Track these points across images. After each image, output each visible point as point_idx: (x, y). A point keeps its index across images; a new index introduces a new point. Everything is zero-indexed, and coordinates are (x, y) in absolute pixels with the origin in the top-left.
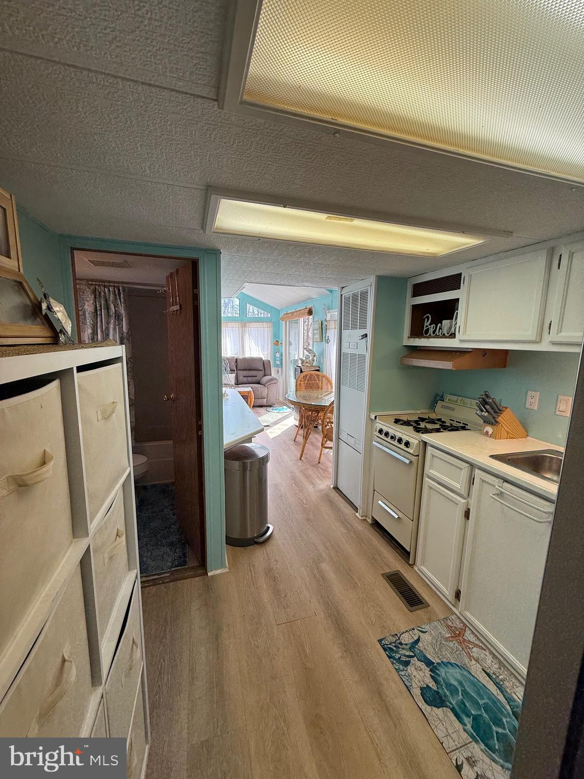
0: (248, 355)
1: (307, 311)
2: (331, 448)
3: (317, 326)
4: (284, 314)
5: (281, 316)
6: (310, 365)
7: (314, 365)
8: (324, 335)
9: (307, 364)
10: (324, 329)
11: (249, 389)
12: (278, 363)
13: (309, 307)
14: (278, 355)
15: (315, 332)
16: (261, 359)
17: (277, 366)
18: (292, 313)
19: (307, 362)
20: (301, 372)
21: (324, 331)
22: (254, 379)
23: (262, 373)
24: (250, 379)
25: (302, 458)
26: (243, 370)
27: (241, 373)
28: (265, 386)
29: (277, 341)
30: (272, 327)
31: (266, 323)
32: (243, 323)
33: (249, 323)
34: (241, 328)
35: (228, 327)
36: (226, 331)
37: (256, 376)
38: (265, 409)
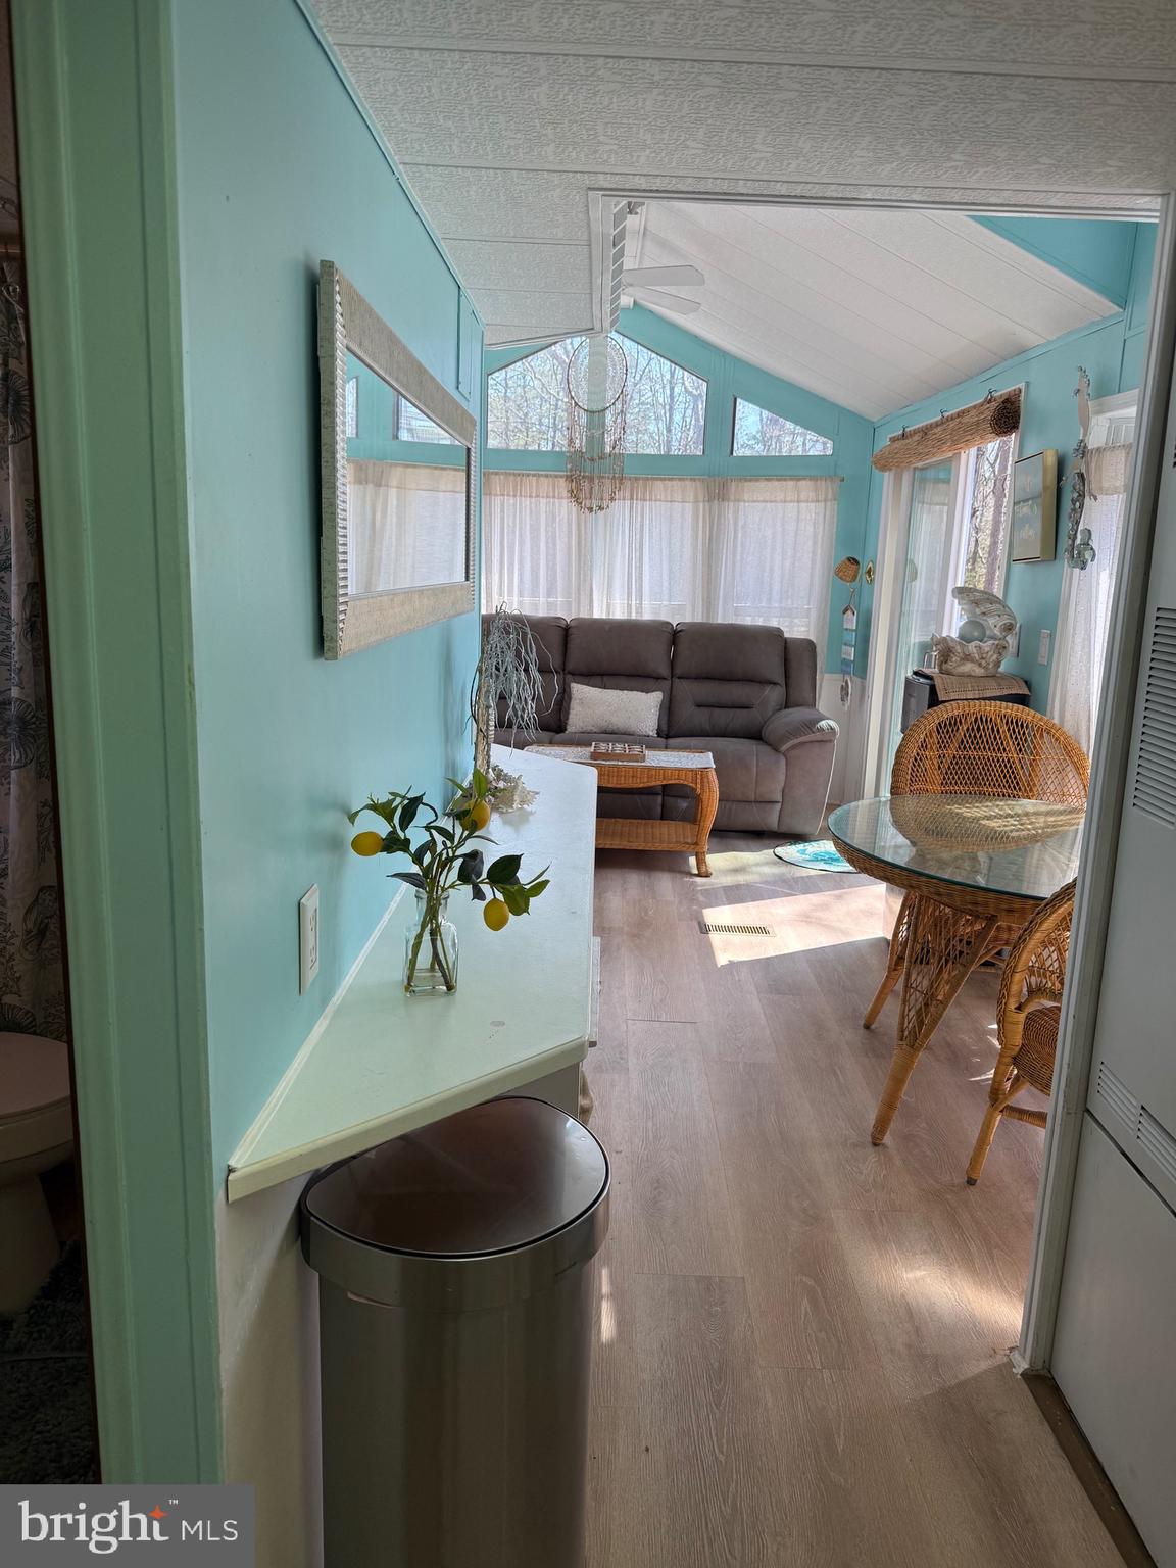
1: (988, 414)
2: (1041, 1117)
3: (1037, 479)
4: (893, 440)
5: (877, 450)
6: (979, 671)
7: (1001, 669)
8: (1066, 525)
9: (967, 667)
10: (1068, 495)
11: (706, 760)
12: (851, 654)
13: (1003, 390)
14: (851, 621)
15: (1025, 510)
16: (776, 634)
17: (844, 667)
18: (925, 431)
19: (967, 658)
20: (934, 701)
21: (1067, 506)
22: (740, 718)
23: (774, 695)
24: (723, 717)
25: (887, 1139)
26: (700, 677)
27: (688, 690)
28: (776, 750)
29: (854, 559)
30: (835, 500)
31: (809, 482)
32: (717, 484)
33: (740, 484)
34: (707, 504)
35: (651, 500)
36: (642, 516)
37: (747, 708)
38: (770, 850)
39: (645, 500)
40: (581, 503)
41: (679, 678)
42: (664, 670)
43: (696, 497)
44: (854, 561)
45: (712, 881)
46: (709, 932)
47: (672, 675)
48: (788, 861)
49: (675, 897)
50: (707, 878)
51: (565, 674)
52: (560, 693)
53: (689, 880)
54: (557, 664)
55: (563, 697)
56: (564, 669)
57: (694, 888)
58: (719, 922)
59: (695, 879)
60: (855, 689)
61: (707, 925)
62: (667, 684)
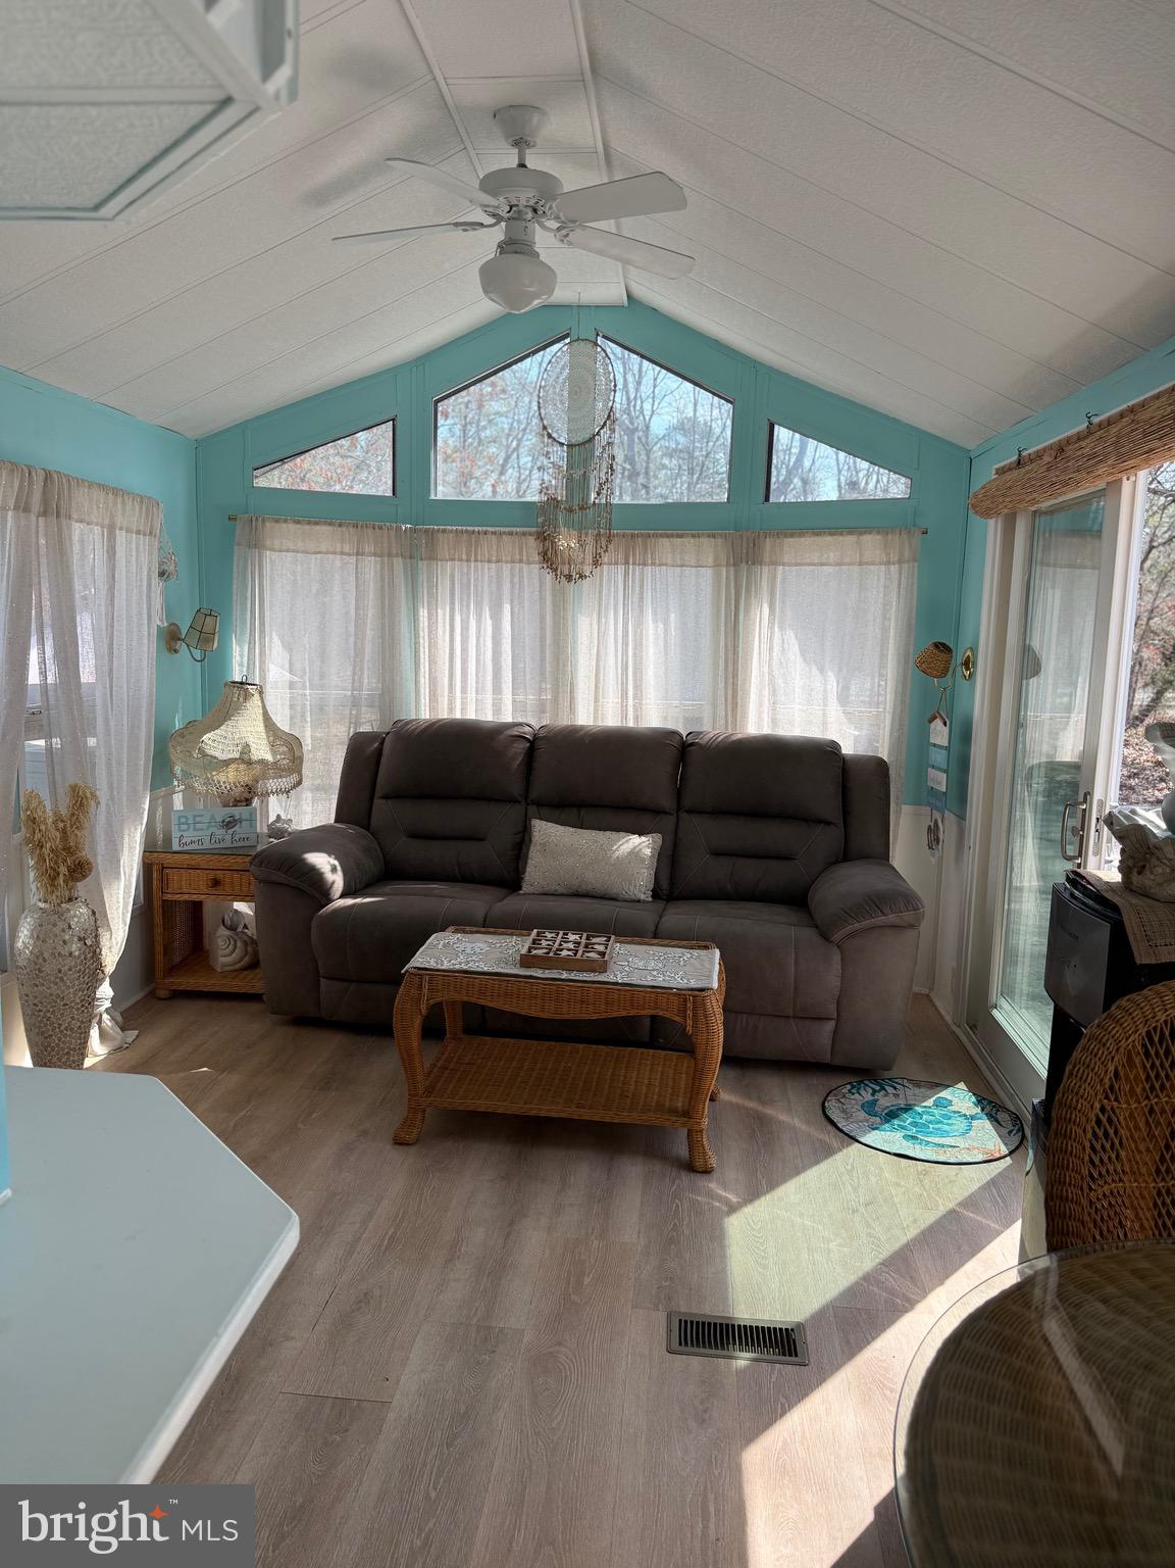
0: (756, 723)
4: (1001, 472)
5: (976, 486)
11: (711, 968)
12: (940, 781)
14: (940, 734)
16: (827, 752)
17: (931, 800)
18: (1059, 450)
22: (776, 874)
23: (825, 840)
24: (750, 872)
26: (718, 812)
27: (703, 832)
28: (826, 937)
29: (944, 645)
30: (914, 560)
31: (878, 537)
32: (745, 539)
33: (778, 541)
34: (732, 568)
35: (653, 564)
36: (642, 587)
37: (788, 858)
38: (818, 1100)
39: (645, 564)
40: (556, 570)
41: (687, 812)
42: (667, 802)
43: (716, 559)
44: (943, 648)
45: (713, 1186)
46: (683, 1348)
47: (679, 809)
48: (844, 1129)
49: (639, 1232)
50: (706, 1177)
51: (528, 805)
52: (519, 833)
53: (674, 1183)
54: (516, 789)
55: (523, 839)
56: (526, 798)
57: (677, 1206)
58: (708, 1310)
59: (685, 1179)
60: (948, 831)
61: (684, 1324)
62: (670, 821)
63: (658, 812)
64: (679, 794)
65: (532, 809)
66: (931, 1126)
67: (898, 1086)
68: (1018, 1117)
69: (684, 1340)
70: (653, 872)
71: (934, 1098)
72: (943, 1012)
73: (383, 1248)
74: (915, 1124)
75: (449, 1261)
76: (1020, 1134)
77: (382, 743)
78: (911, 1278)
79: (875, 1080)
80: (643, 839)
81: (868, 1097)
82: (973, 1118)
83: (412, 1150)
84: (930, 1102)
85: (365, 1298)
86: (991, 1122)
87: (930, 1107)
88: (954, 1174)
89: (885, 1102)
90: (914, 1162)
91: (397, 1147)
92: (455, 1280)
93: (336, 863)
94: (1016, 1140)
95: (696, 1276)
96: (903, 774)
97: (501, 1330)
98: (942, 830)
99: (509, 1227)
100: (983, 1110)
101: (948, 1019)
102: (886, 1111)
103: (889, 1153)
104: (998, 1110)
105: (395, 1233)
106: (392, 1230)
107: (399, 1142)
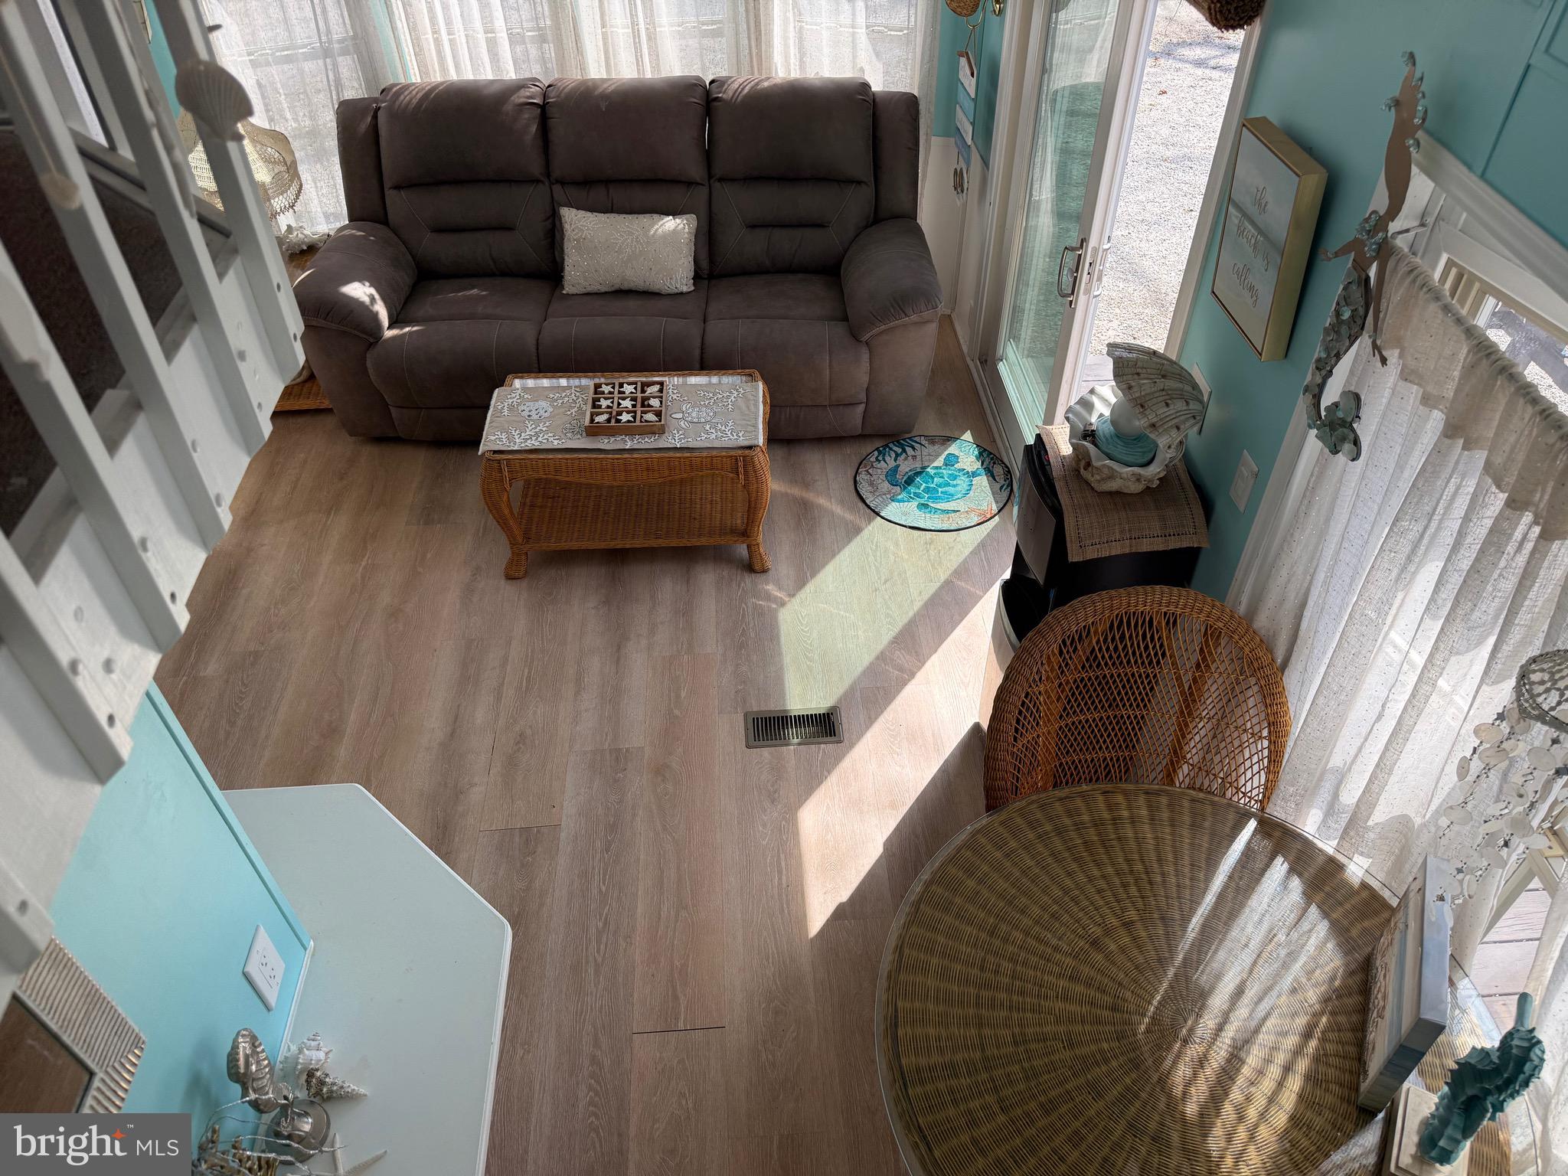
11: (755, 409)
23: (857, 201)
27: (736, 203)
28: (855, 335)
37: (820, 226)
38: (851, 473)
41: (719, 182)
42: (697, 170)
45: (770, 587)
46: (757, 743)
47: (710, 177)
48: (871, 505)
49: (717, 641)
50: (763, 576)
51: (551, 184)
52: (548, 218)
53: (739, 586)
54: (536, 168)
55: (554, 225)
56: (548, 175)
57: (744, 609)
58: (772, 706)
59: (749, 579)
60: (972, 180)
61: (756, 721)
62: (703, 192)
63: (690, 184)
64: (708, 157)
65: (557, 189)
66: (940, 490)
67: (917, 446)
68: (1009, 472)
69: (757, 736)
70: (691, 259)
71: (943, 456)
72: (961, 341)
73: (524, 689)
74: (927, 490)
75: (577, 693)
76: (1009, 489)
77: (375, 117)
78: (916, 652)
79: (898, 442)
80: (678, 221)
81: (892, 464)
82: (974, 474)
83: (524, 583)
84: (940, 462)
85: (521, 739)
86: (988, 477)
87: (940, 468)
88: (952, 540)
89: (906, 467)
90: (924, 532)
91: (509, 582)
92: (586, 711)
93: (372, 291)
94: (1005, 494)
95: (762, 676)
96: (932, 109)
97: (627, 750)
98: (966, 181)
99: (617, 652)
100: (982, 464)
101: (965, 348)
102: (905, 478)
103: (905, 526)
104: (994, 463)
105: (529, 672)
106: (526, 671)
107: (509, 577)
